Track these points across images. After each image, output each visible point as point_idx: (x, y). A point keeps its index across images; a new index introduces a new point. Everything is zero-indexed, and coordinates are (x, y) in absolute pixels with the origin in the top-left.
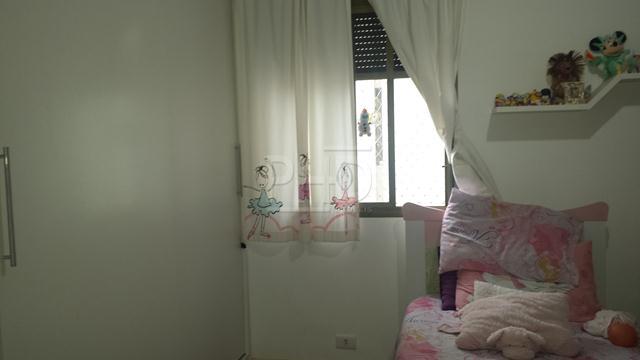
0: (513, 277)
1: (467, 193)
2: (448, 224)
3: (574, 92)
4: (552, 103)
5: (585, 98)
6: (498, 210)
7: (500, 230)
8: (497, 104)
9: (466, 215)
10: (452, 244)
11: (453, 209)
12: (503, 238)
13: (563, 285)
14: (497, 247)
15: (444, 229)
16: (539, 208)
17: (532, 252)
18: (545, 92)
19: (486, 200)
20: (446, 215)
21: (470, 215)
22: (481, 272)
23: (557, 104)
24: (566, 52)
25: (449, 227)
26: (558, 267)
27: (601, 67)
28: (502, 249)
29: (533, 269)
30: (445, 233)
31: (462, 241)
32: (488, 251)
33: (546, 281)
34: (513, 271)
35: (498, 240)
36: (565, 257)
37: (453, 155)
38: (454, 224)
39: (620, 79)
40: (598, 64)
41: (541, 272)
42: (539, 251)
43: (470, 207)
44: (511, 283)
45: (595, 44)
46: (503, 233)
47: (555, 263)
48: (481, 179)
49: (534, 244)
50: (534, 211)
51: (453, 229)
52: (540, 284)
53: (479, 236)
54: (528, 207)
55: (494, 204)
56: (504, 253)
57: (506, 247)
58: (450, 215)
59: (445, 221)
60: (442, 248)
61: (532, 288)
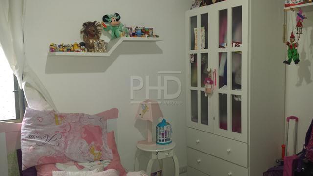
0: (75, 162)
1: (37, 110)
2: (26, 133)
3: (100, 45)
4: (88, 51)
5: (106, 49)
6: (59, 119)
7: (63, 133)
8: (52, 50)
9: (38, 125)
10: (31, 148)
11: (28, 122)
12: (66, 138)
13: (105, 161)
14: (63, 145)
15: (22, 137)
16: (83, 115)
17: (85, 144)
18: (82, 44)
19: (50, 113)
20: (23, 127)
21: (40, 125)
22: (54, 164)
23: (91, 52)
24: (93, 21)
25: (27, 135)
26: (101, 151)
27: (110, 32)
28: (66, 145)
29: (87, 155)
30: (23, 140)
31: (38, 144)
32: (57, 148)
33: (95, 160)
34: (75, 159)
35: (63, 139)
36: (104, 144)
37: (24, 84)
38: (31, 133)
39: (122, 40)
40: (108, 30)
41: (92, 156)
42: (89, 142)
43: (40, 119)
44: (75, 167)
45: (105, 18)
46: (65, 134)
47: (99, 148)
48: (45, 99)
49: (85, 138)
50: (81, 117)
51: (30, 137)
52: (92, 163)
53: (49, 139)
54: (77, 115)
55: (56, 116)
56: (68, 148)
57: (69, 143)
58: (27, 126)
59: (22, 131)
60: (23, 151)
61: (88, 167)
